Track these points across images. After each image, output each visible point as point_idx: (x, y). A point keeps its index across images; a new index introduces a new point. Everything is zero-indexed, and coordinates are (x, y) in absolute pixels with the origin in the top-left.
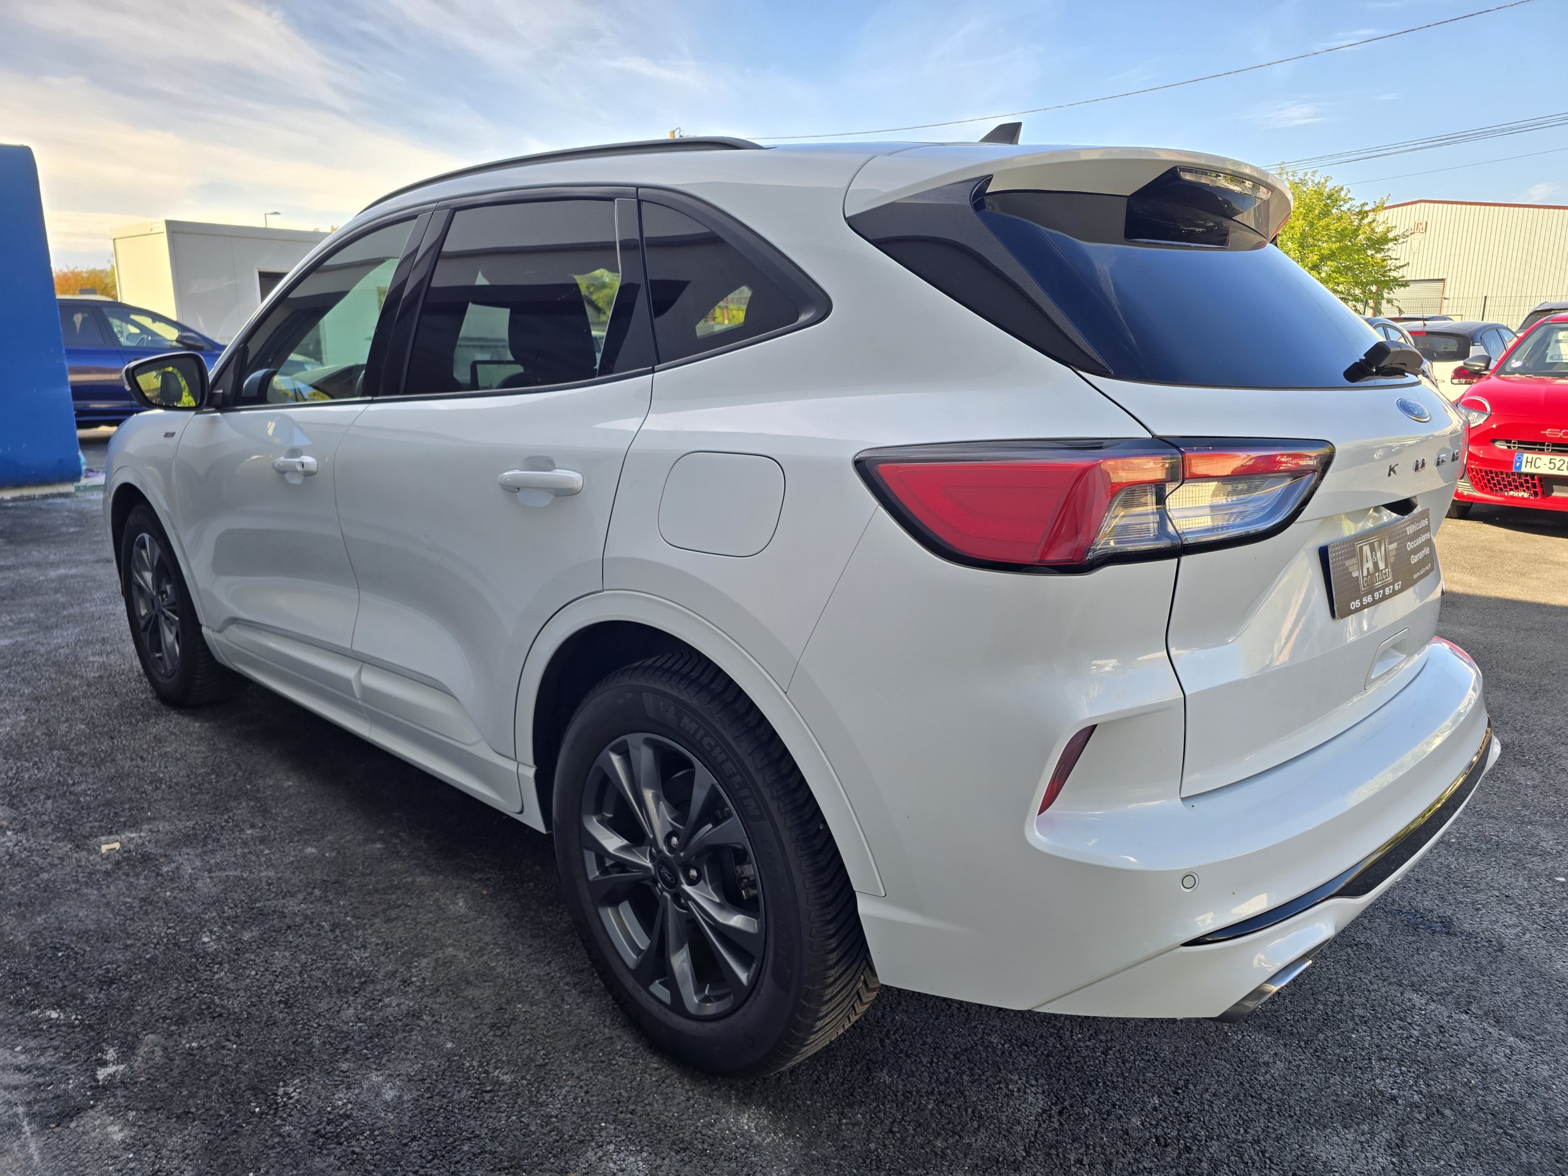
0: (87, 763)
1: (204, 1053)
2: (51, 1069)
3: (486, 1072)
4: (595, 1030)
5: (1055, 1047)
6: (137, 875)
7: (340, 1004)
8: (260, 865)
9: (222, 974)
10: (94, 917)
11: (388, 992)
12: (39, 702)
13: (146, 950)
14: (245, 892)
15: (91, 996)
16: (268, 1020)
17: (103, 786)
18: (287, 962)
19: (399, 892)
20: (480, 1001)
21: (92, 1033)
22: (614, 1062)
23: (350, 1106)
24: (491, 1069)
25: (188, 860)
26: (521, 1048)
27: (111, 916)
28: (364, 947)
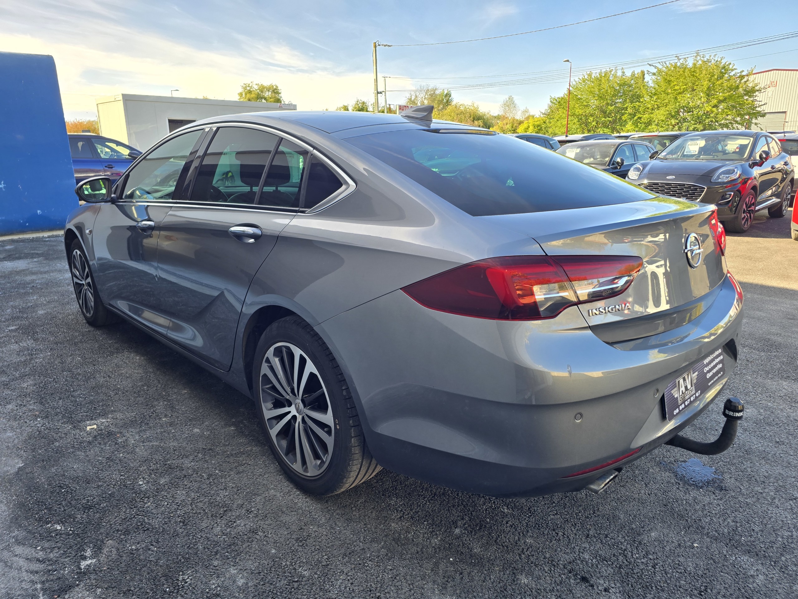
0: (81, 379)
1: (139, 553)
2: (56, 561)
3: (295, 569)
4: (355, 543)
5: (623, 562)
6: (105, 444)
7: (213, 524)
8: (170, 439)
9: (149, 503)
10: (81, 468)
11: (239, 517)
12: (57, 345)
13: (109, 489)
14: (161, 455)
15: (79, 516)
16: (174, 533)
17: (89, 392)
18: (184, 497)
19: (244, 456)
20: (290, 524)
21: (79, 539)
22: (366, 565)
23: (219, 589)
24: (297, 567)
25: (132, 435)
26: (313, 554)
27: (91, 468)
28: (225, 488)
